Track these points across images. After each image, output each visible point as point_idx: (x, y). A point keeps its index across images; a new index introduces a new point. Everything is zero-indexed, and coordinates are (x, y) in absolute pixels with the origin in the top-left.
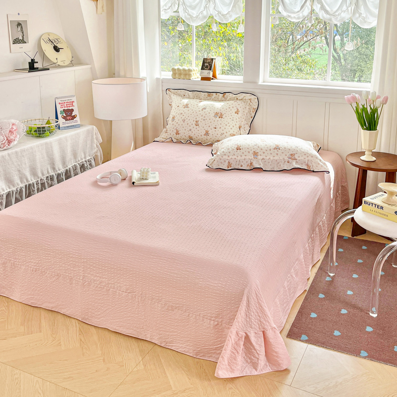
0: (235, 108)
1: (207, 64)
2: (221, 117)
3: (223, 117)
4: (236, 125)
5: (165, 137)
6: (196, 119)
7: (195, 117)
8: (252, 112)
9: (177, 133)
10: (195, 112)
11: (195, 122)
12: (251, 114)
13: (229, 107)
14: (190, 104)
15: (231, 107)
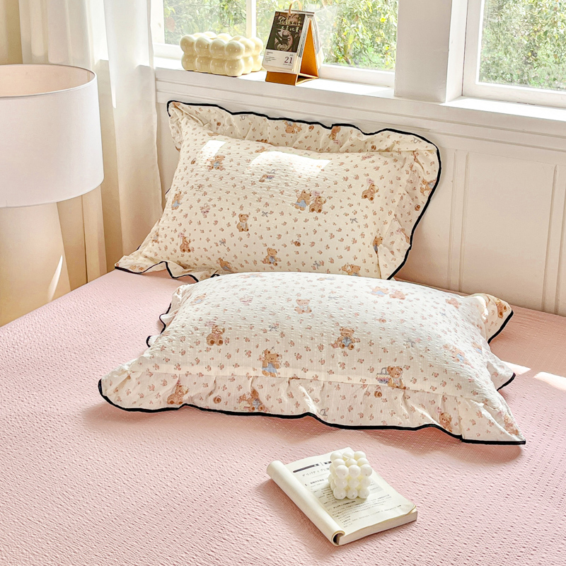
0: (363, 180)
1: (287, 32)
2: (317, 208)
3: (325, 207)
4: (363, 235)
5: (152, 255)
6: (241, 207)
7: (238, 204)
8: (418, 193)
9: (185, 248)
10: (239, 186)
11: (237, 218)
12: (414, 198)
13: (346, 174)
14: (228, 158)
15: (350, 175)
